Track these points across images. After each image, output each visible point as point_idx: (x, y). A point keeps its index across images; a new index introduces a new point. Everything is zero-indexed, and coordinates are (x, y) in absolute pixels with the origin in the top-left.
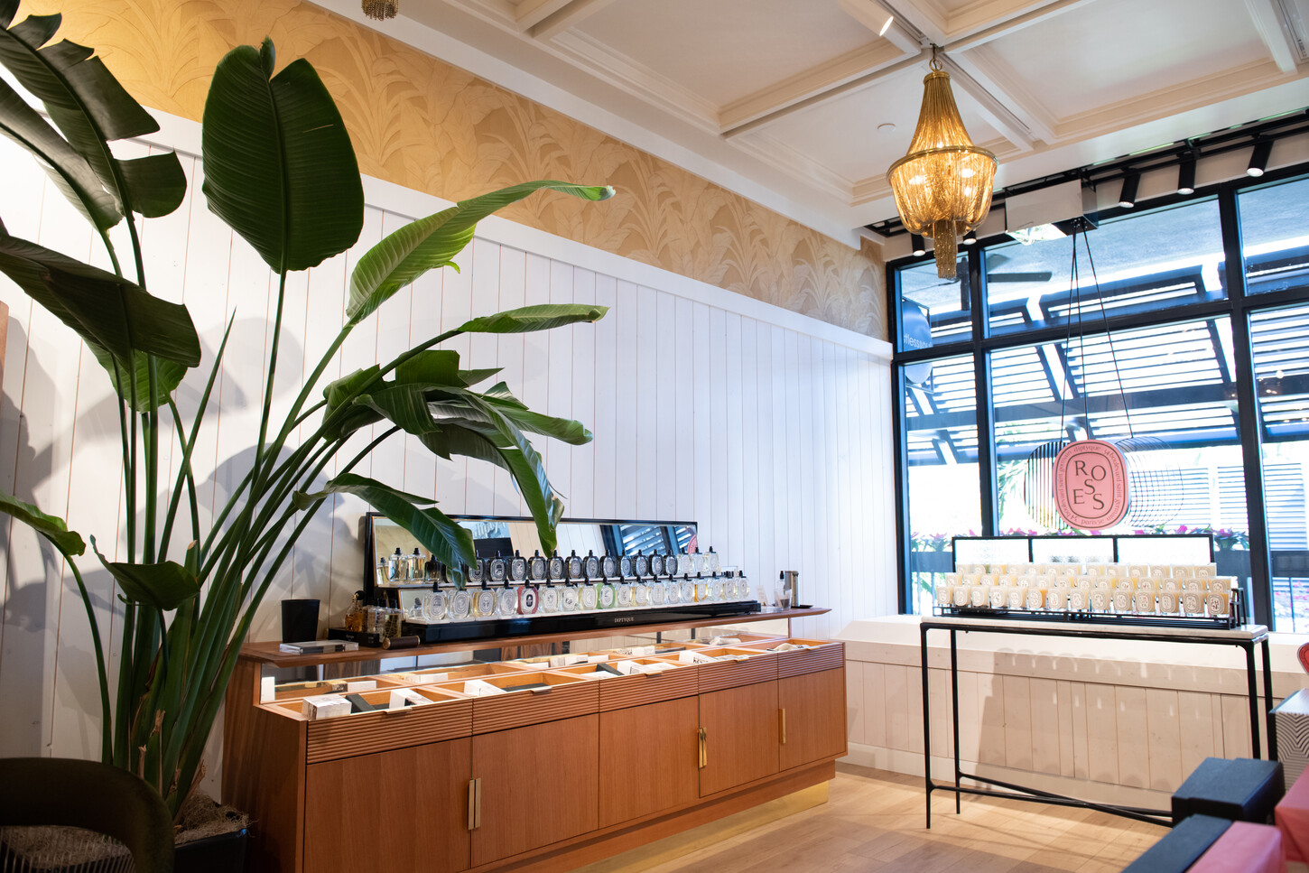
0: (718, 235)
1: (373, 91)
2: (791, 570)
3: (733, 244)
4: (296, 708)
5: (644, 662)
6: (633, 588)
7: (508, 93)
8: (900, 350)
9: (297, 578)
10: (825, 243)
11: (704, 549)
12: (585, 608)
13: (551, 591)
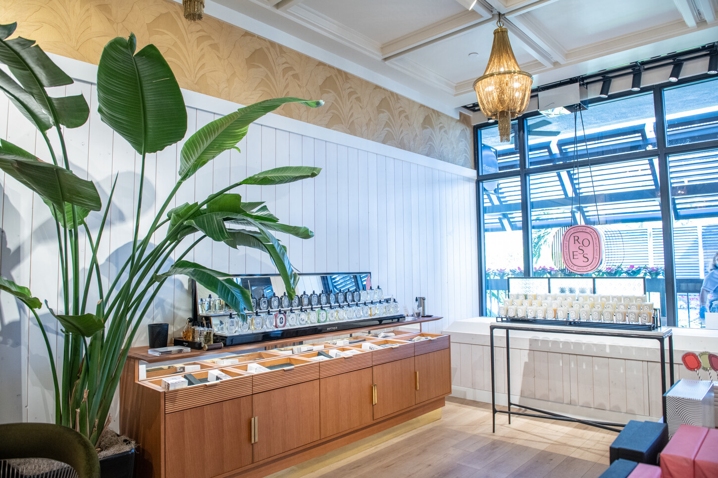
0: (381, 114)
1: (189, 42)
2: (422, 296)
3: (389, 119)
4: (158, 383)
5: (343, 350)
6: (337, 311)
7: (264, 40)
8: (480, 174)
9: (156, 312)
10: (440, 116)
11: (375, 287)
12: (311, 323)
13: (293, 315)
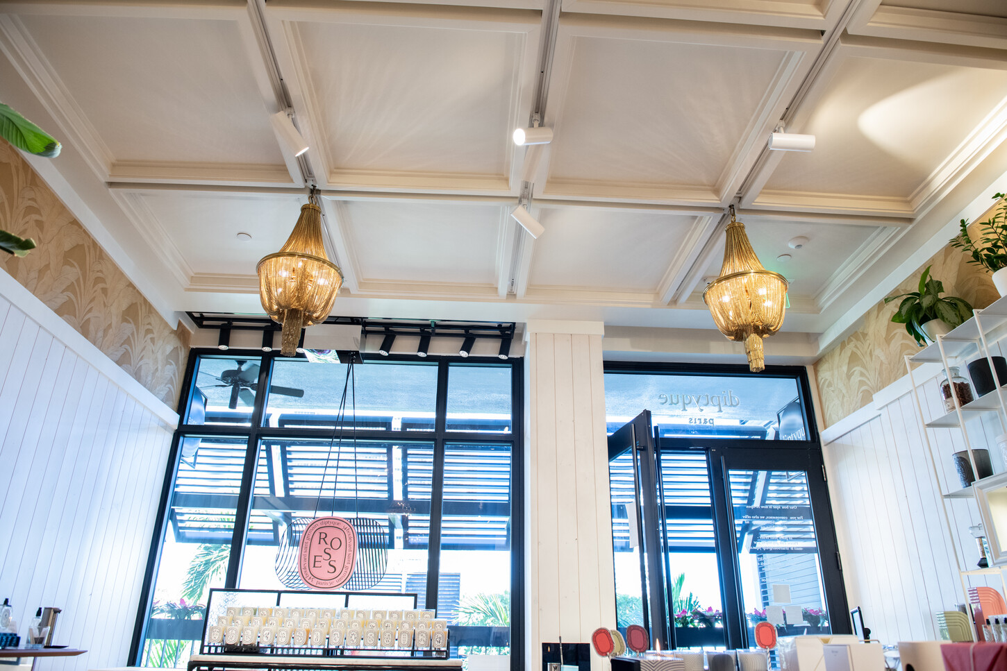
0: (68, 267)
2: (52, 607)
3: (78, 281)
8: (185, 423)
10: (151, 313)
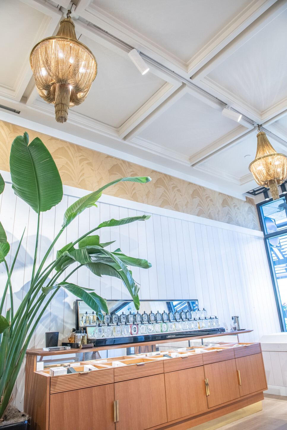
1: (75, 162)
2: (236, 316)
3: (200, 202)
4: (48, 372)
5: (182, 353)
6: (174, 324)
7: (119, 159)
8: (266, 234)
9: (51, 324)
10: (233, 199)
11: (201, 309)
12: (157, 332)
13: (143, 326)
